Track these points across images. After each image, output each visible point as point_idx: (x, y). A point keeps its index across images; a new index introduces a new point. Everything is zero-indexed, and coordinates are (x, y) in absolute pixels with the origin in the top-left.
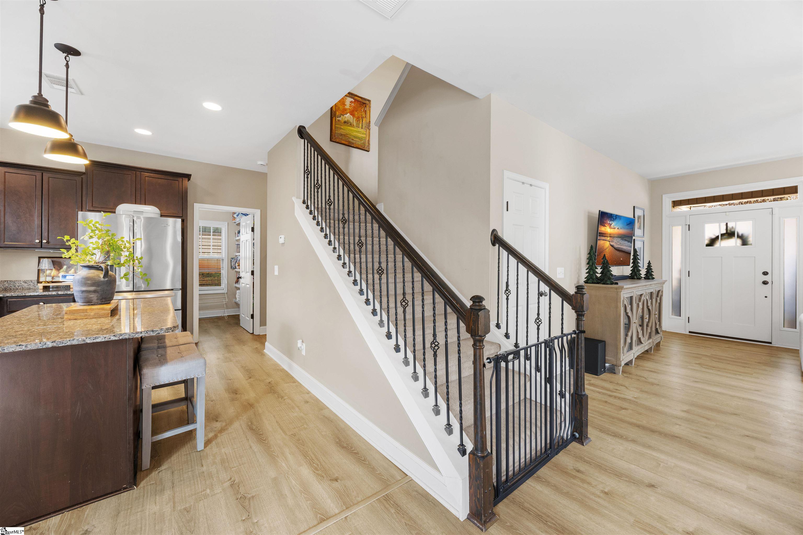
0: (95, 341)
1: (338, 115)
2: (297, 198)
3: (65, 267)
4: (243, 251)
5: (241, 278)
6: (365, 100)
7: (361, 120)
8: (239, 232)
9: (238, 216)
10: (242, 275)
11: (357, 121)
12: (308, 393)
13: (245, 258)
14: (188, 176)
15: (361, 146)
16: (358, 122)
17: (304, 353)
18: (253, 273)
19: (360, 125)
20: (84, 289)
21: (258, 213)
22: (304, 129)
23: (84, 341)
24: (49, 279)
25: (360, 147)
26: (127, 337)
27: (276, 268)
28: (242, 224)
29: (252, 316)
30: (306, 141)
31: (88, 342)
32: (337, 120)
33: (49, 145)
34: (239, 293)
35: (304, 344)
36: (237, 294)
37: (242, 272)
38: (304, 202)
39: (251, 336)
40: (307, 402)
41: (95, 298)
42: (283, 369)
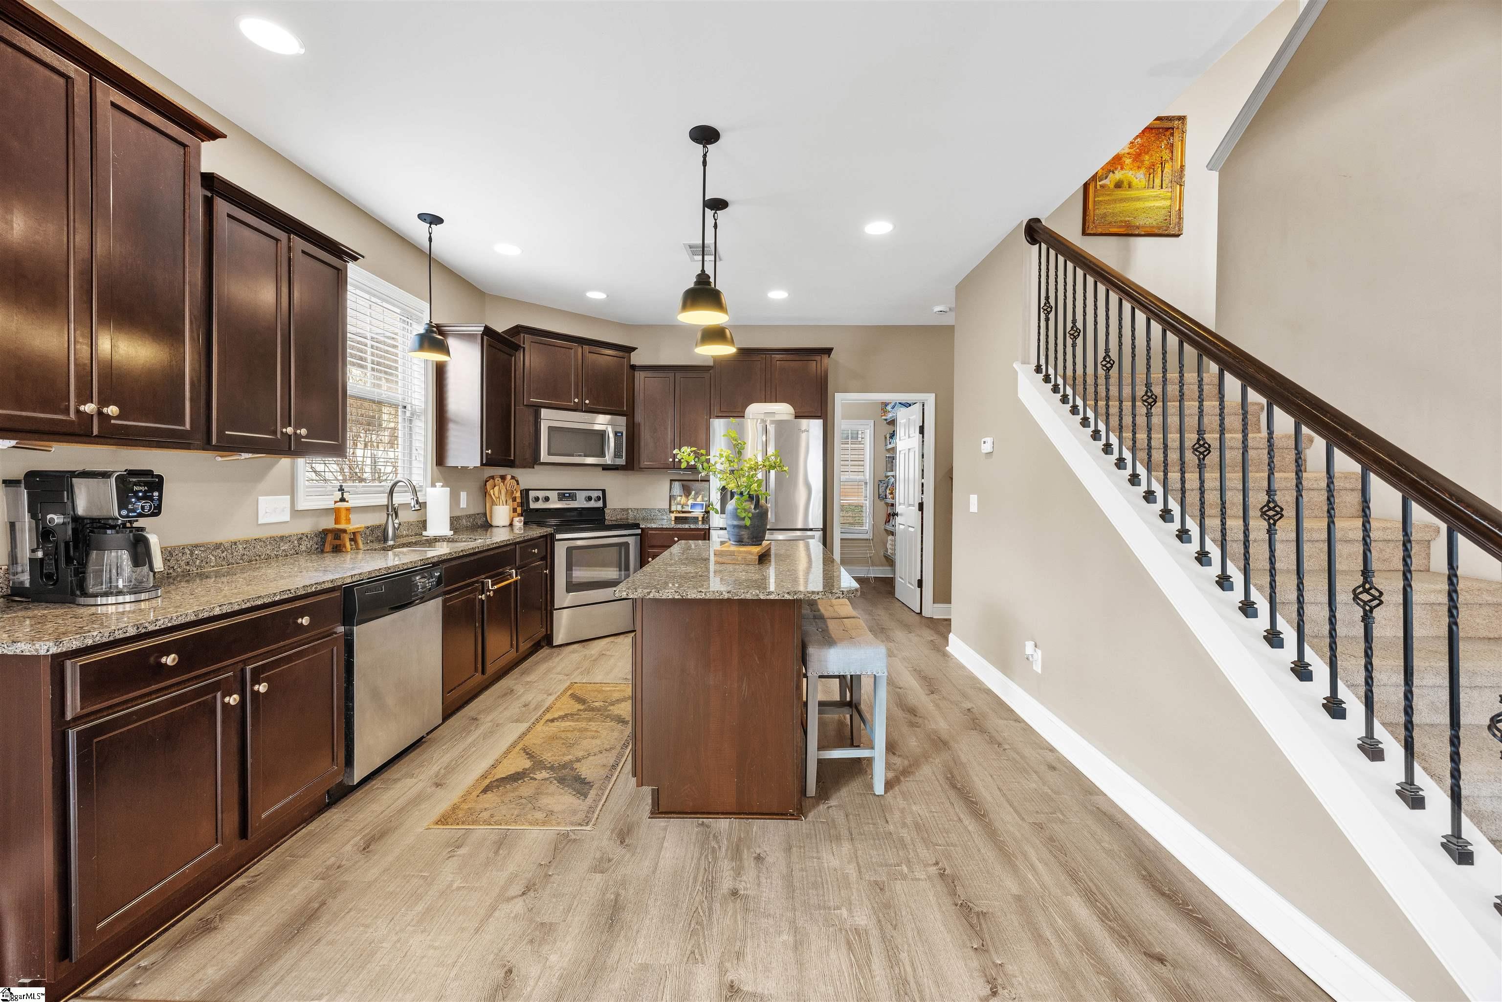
0: (768, 597)
1: (1102, 175)
2: (1024, 363)
3: (693, 493)
4: (902, 468)
5: (897, 515)
6: (1171, 120)
7: (1160, 169)
8: (893, 435)
9: (893, 408)
10: (899, 509)
11: (1150, 174)
12: (1052, 750)
13: (907, 481)
14: (828, 351)
15: (1159, 228)
16: (1152, 176)
17: (1038, 668)
18: (921, 507)
19: (1158, 181)
20: (735, 523)
21: (930, 399)
22: (1039, 224)
23: (758, 595)
24: (679, 508)
25: (1157, 231)
26: (802, 596)
27: (974, 499)
28: (901, 421)
29: (920, 583)
30: (1044, 246)
31: (762, 598)
32: (1098, 187)
33: (699, 335)
34: (892, 541)
35: (1039, 652)
36: (889, 542)
37: (900, 504)
38: (1038, 369)
39: (917, 617)
40: (1053, 768)
41: (746, 536)
42: (990, 690)
